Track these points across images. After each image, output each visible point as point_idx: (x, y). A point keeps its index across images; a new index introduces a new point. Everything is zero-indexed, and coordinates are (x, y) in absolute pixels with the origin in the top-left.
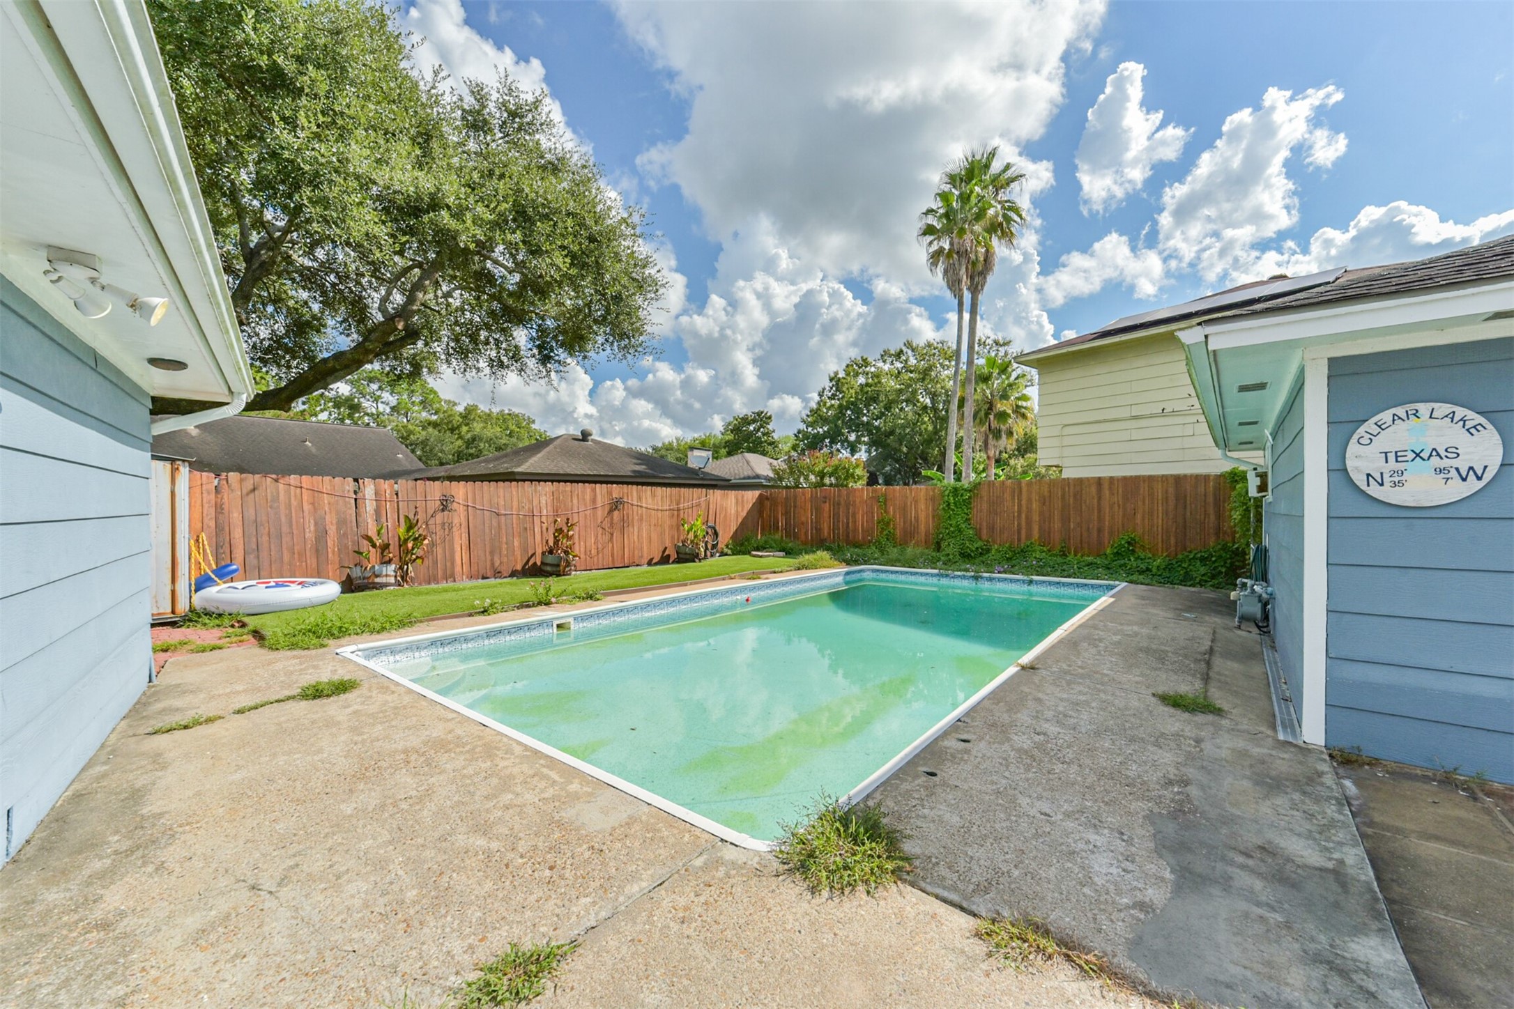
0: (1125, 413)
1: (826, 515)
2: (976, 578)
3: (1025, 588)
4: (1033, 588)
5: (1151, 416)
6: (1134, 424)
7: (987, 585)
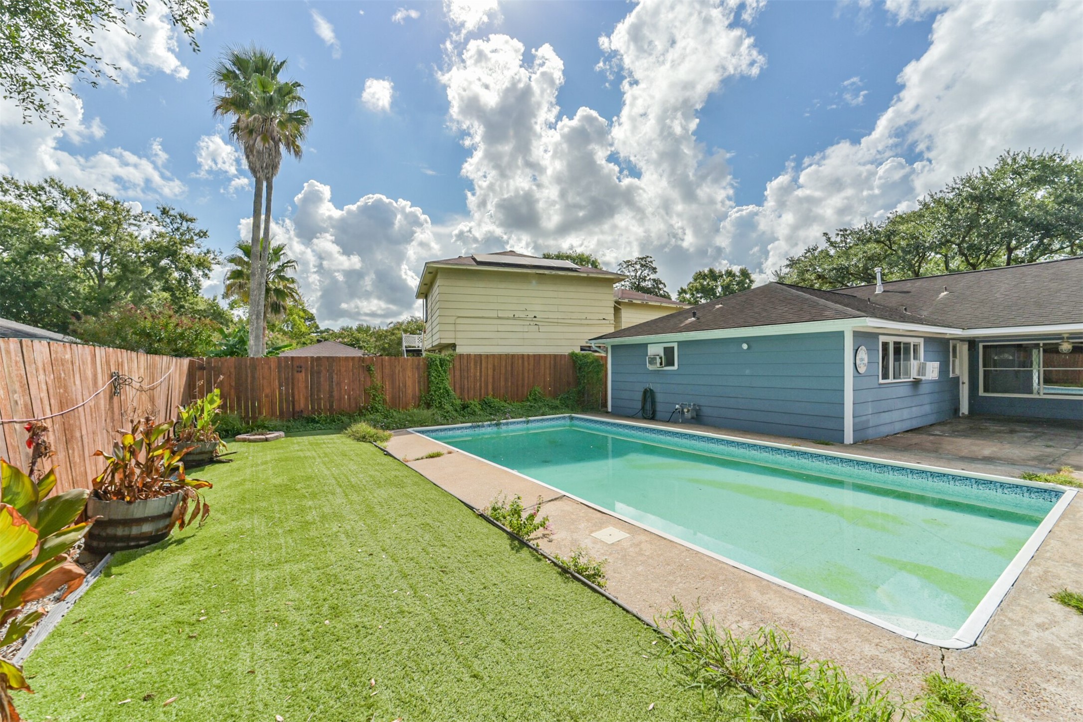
0: (494, 314)
1: (301, 385)
2: (498, 425)
3: (525, 426)
4: (530, 425)
5: (508, 318)
6: (499, 321)
7: (504, 428)
